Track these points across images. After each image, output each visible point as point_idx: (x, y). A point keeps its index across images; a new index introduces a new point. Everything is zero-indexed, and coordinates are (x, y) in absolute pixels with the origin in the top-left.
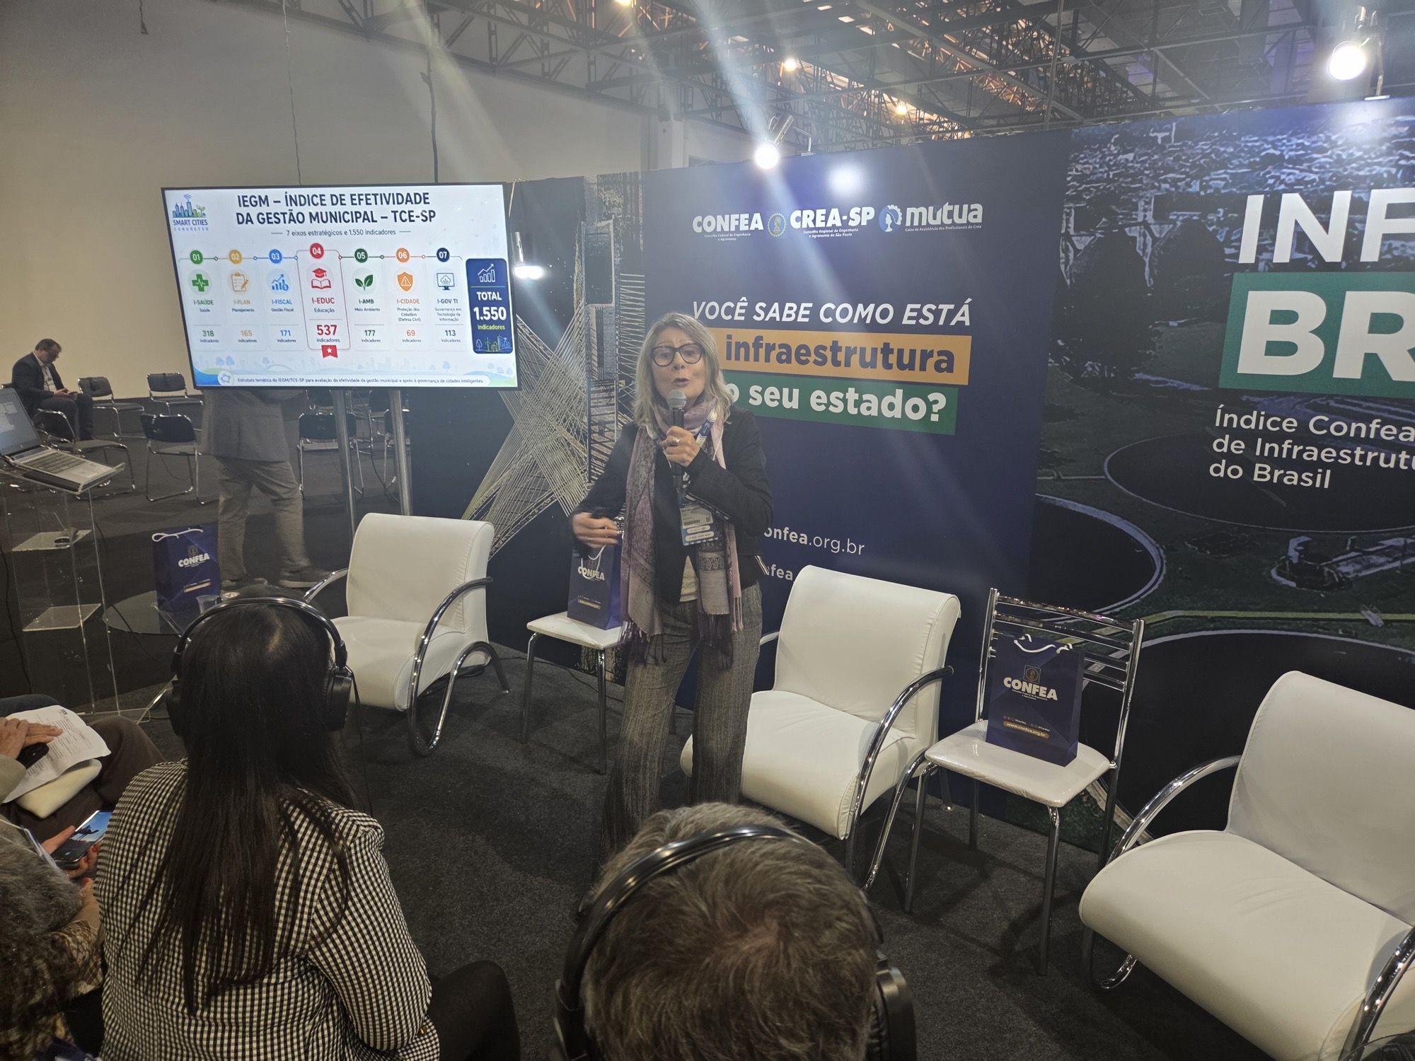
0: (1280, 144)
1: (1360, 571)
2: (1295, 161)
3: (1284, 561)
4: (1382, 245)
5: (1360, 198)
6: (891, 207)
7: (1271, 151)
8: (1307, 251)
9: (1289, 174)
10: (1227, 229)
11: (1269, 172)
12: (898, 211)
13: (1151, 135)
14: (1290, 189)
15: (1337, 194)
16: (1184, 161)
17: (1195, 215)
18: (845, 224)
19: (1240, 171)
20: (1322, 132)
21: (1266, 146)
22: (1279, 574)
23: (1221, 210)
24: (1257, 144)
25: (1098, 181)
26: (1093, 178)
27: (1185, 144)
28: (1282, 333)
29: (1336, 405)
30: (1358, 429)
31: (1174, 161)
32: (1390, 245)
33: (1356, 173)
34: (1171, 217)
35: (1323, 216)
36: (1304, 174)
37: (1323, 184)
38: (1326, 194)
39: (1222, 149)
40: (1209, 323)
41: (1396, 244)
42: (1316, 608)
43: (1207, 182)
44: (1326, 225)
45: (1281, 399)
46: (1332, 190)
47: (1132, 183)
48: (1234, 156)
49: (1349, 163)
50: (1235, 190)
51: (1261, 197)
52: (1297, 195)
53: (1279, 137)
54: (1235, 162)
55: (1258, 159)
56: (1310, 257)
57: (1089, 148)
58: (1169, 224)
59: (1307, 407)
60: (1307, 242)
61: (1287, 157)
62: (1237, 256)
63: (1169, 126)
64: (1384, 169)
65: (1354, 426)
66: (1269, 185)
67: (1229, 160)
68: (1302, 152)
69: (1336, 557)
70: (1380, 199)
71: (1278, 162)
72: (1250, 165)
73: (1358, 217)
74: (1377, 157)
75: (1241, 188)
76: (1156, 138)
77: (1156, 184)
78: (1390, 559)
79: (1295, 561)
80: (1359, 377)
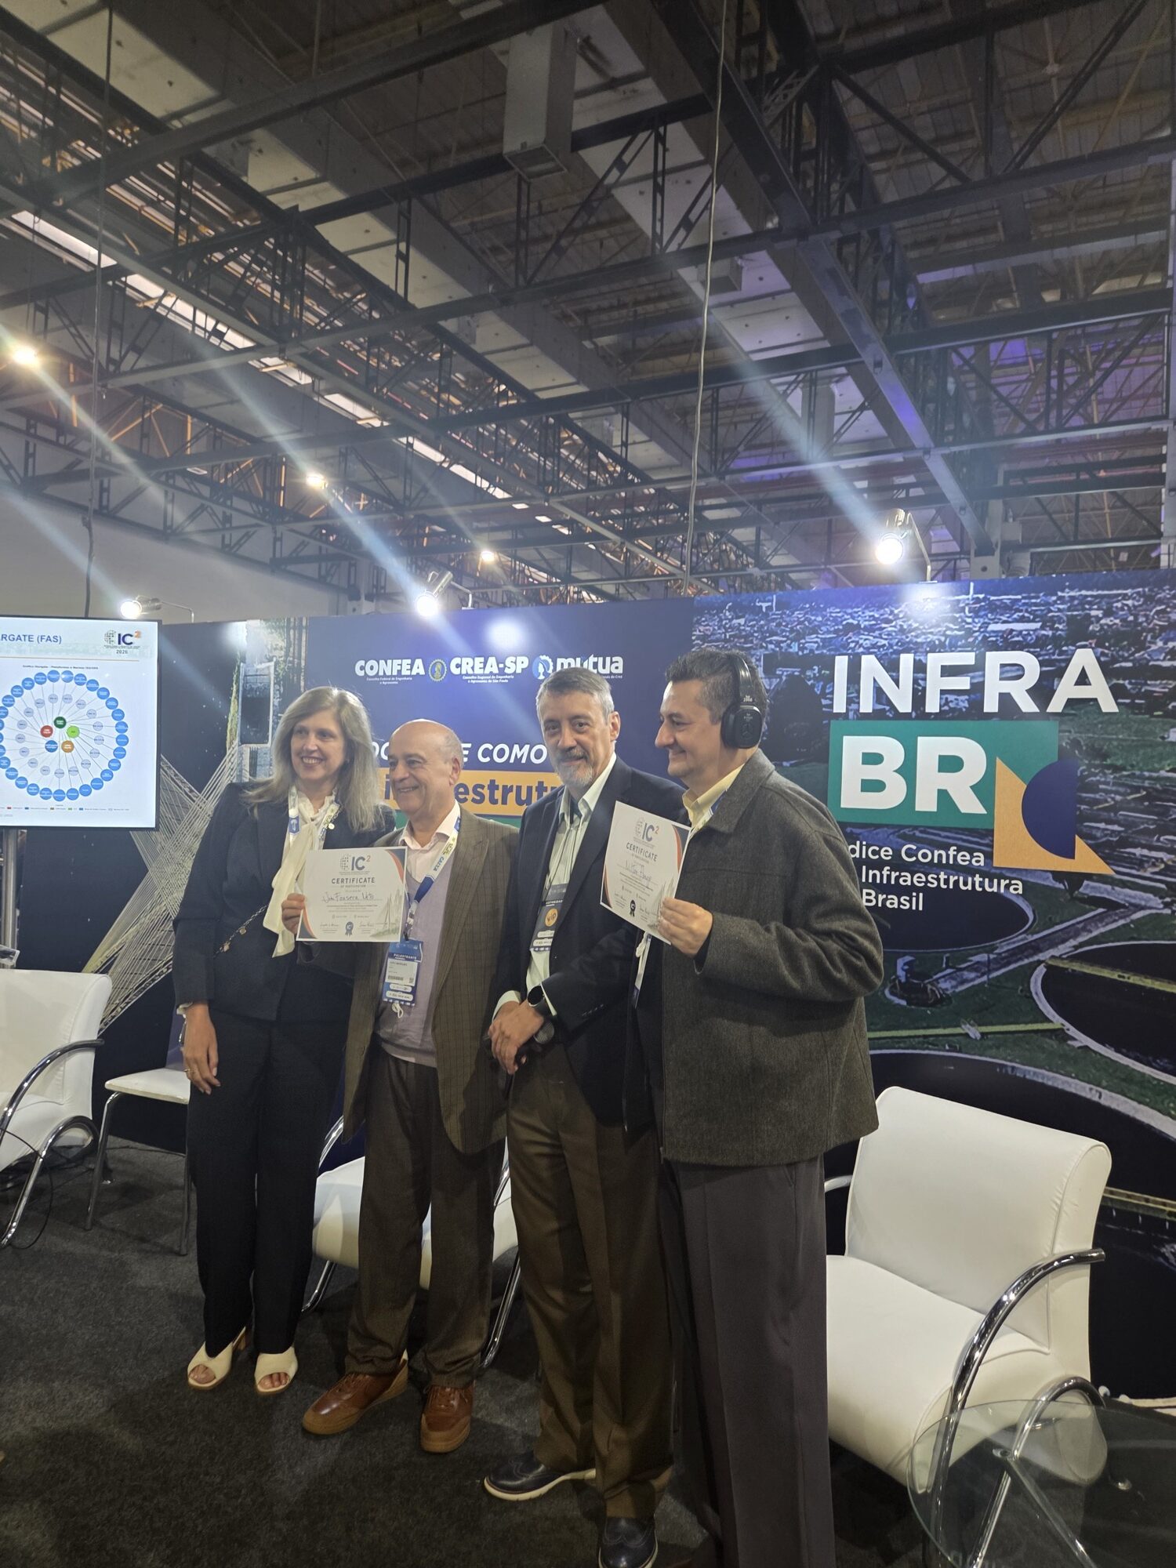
0: (856, 615)
1: (956, 987)
2: (870, 629)
3: (894, 980)
4: (941, 699)
5: (920, 660)
6: (544, 657)
7: (851, 621)
8: (884, 702)
9: (866, 639)
10: (822, 683)
11: (850, 638)
12: (550, 661)
13: (757, 604)
14: (868, 652)
15: (903, 657)
16: (786, 626)
17: (794, 672)
18: (502, 672)
19: (828, 636)
20: (887, 607)
21: (846, 617)
22: (892, 993)
23: (816, 668)
24: (839, 615)
25: (717, 640)
26: (712, 638)
27: (785, 613)
28: (873, 772)
29: (921, 835)
30: (940, 856)
31: (776, 626)
32: (947, 699)
33: (915, 640)
34: (778, 672)
35: (894, 674)
36: (876, 640)
37: (892, 648)
38: (894, 656)
39: (813, 618)
40: (814, 763)
41: (951, 697)
42: (925, 1025)
43: (804, 644)
44: (897, 682)
45: (878, 830)
46: (898, 653)
47: (745, 643)
48: (822, 624)
49: (910, 632)
50: (825, 651)
51: (845, 658)
52: (872, 657)
53: (856, 610)
54: (823, 628)
55: (841, 627)
56: (887, 708)
57: (709, 613)
58: (776, 678)
59: (899, 837)
60: (884, 697)
61: (862, 626)
62: (831, 706)
63: (770, 598)
64: (935, 637)
65: (936, 853)
66: (850, 648)
67: (819, 627)
68: (873, 622)
69: (936, 974)
70: (935, 661)
71: (856, 629)
72: (835, 632)
73: (921, 675)
74: (930, 628)
75: (829, 650)
76: (761, 607)
77: (764, 644)
78: (979, 974)
79: (903, 980)
80: (935, 809)
